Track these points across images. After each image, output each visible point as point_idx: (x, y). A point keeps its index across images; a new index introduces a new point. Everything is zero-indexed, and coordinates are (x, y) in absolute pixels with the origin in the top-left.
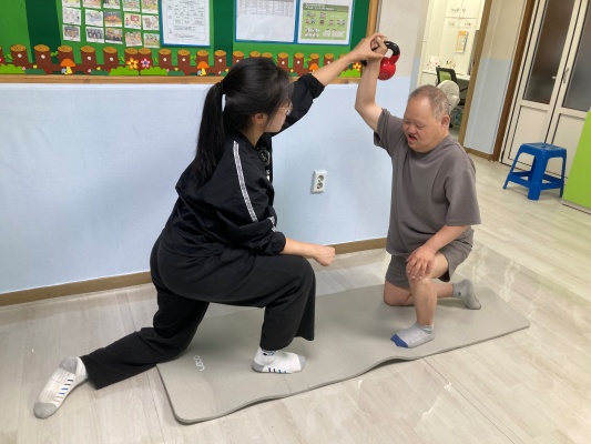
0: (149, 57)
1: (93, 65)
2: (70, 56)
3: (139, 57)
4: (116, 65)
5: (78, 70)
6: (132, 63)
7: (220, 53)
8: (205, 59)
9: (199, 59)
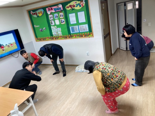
0: (61, 37)
1: (56, 38)
2: (54, 37)
3: (60, 37)
4: (58, 38)
5: (55, 39)
6: (60, 38)
7: (70, 35)
8: (68, 36)
9: (67, 36)
